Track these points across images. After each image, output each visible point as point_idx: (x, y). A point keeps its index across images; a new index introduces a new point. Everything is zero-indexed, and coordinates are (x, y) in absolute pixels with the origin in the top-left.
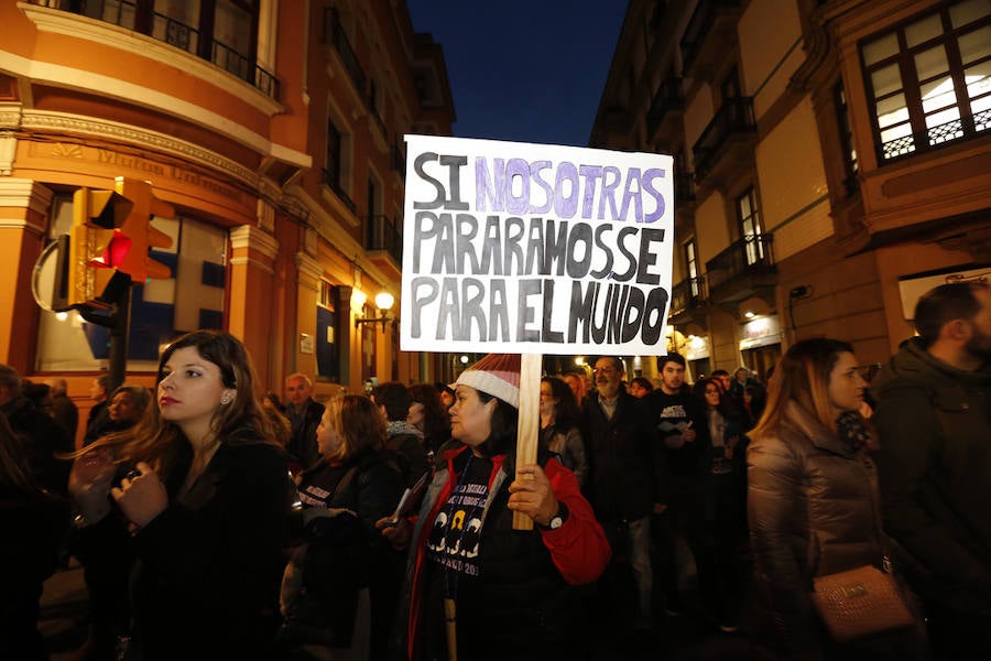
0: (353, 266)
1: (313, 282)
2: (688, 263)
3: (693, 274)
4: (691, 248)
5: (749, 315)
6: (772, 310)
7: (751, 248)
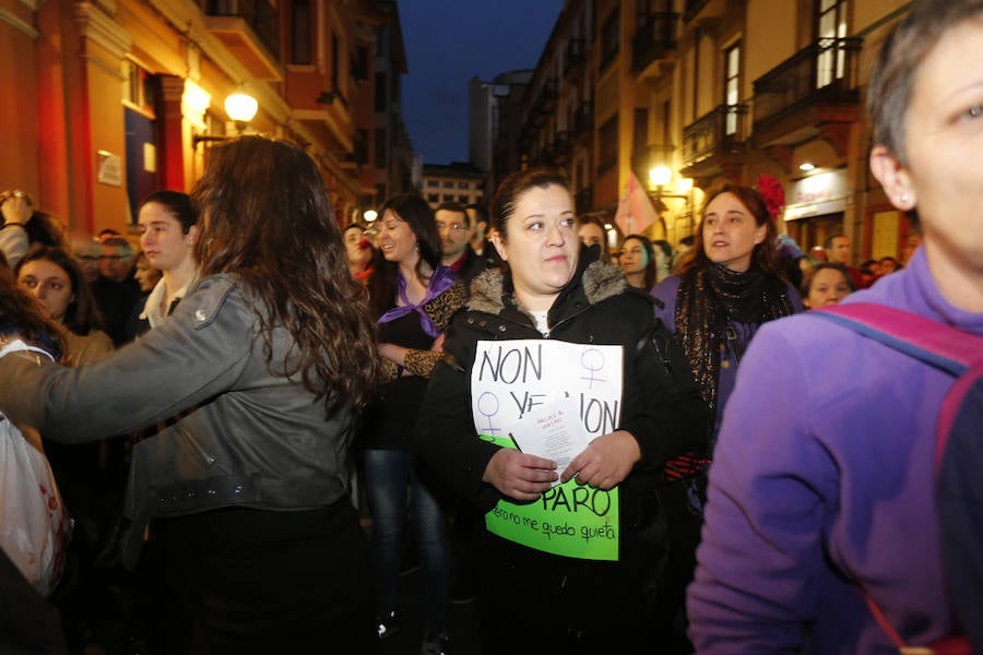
0: (184, 41)
1: (113, 62)
2: (727, 80)
3: (733, 99)
4: (735, 55)
5: (806, 166)
6: (839, 161)
7: (825, 61)
